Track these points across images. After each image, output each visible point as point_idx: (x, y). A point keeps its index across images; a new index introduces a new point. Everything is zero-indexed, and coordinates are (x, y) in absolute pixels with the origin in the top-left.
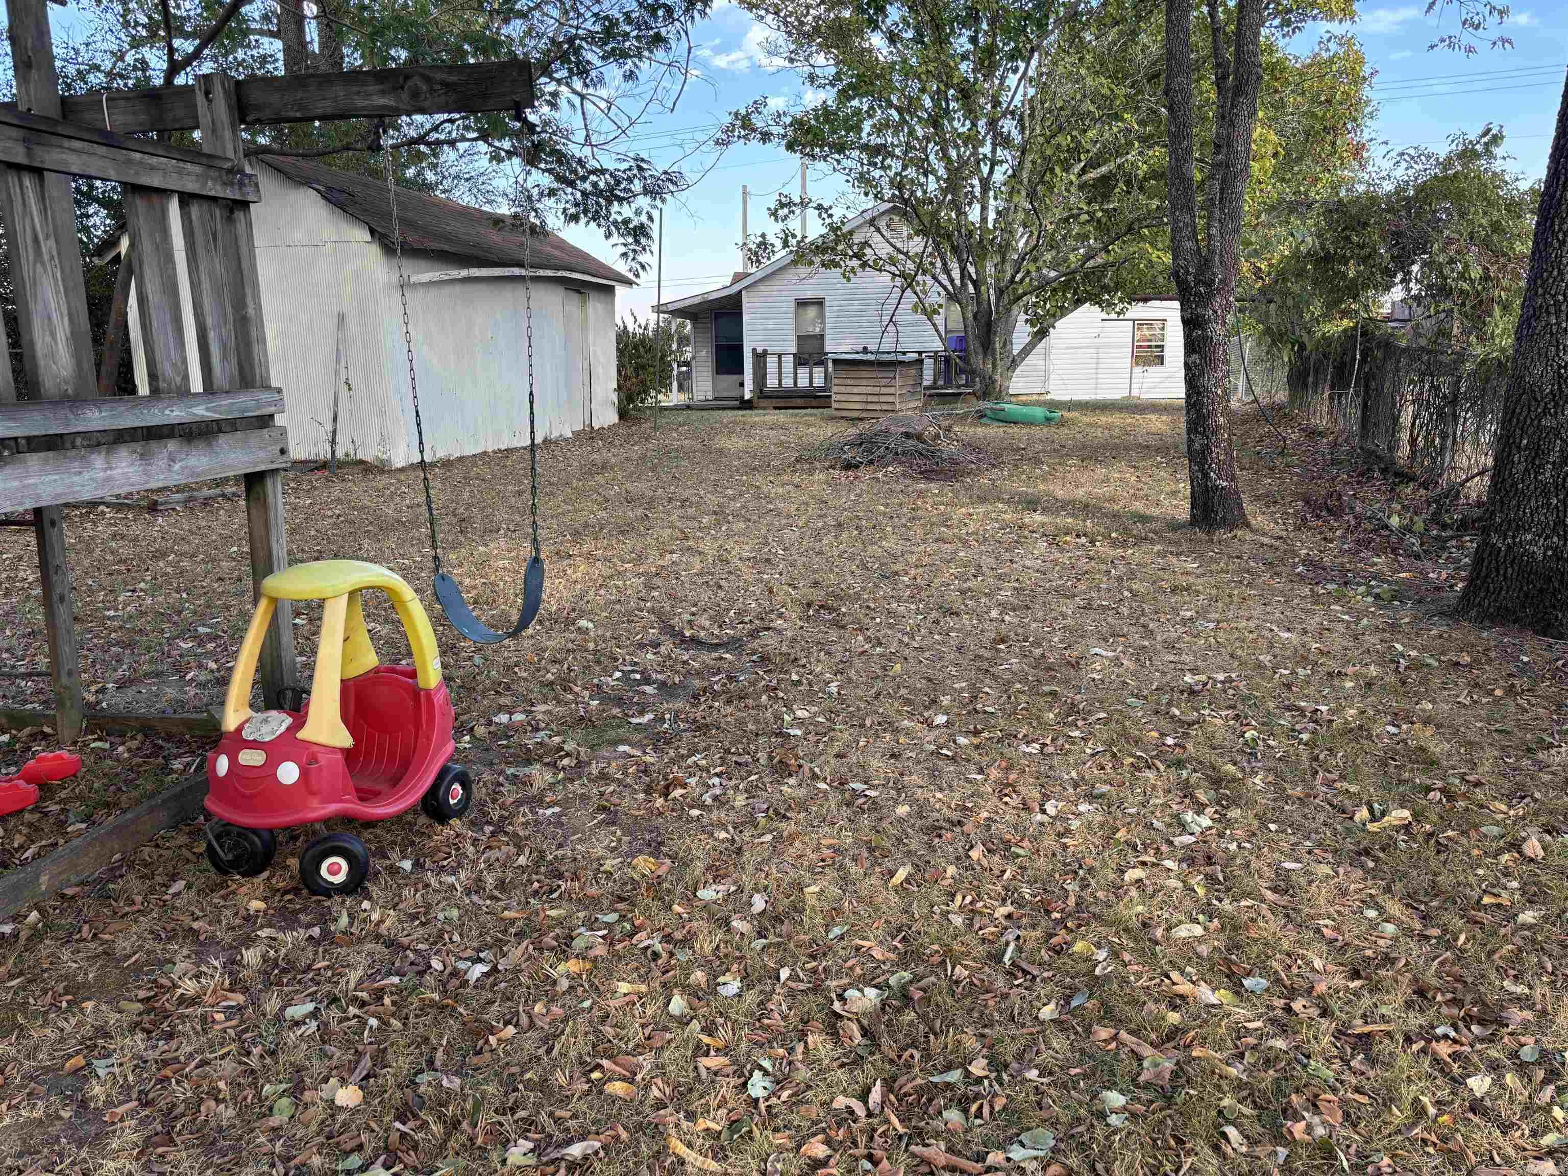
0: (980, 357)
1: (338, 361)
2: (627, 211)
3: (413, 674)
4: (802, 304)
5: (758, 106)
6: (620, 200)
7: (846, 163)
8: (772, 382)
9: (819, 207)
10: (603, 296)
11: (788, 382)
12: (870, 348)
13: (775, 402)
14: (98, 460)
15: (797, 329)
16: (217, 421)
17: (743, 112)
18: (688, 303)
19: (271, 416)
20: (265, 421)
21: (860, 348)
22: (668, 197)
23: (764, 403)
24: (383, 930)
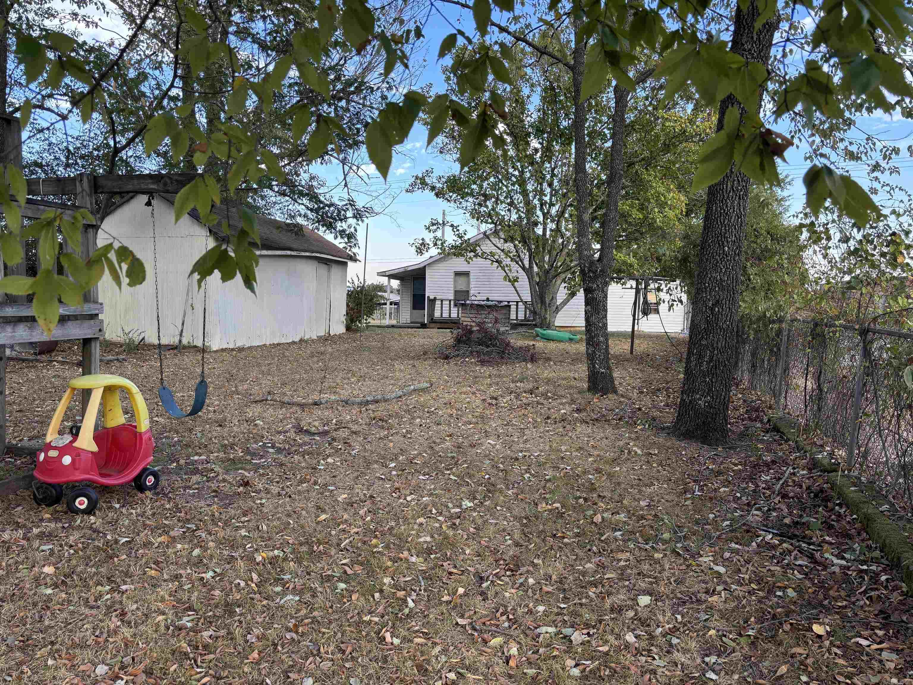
0: (539, 305)
1: (187, 294)
2: (344, 225)
3: (135, 427)
4: (458, 274)
5: (428, 173)
6: (341, 220)
7: (464, 204)
8: (437, 314)
9: (452, 226)
10: (340, 267)
11: (446, 315)
12: (490, 298)
13: (439, 325)
14: (9, 329)
15: (455, 287)
16: (68, 316)
17: (420, 175)
18: (396, 271)
19: (97, 315)
20: (93, 317)
21: (485, 298)
22: (365, 219)
23: (433, 325)
24: (94, 526)
